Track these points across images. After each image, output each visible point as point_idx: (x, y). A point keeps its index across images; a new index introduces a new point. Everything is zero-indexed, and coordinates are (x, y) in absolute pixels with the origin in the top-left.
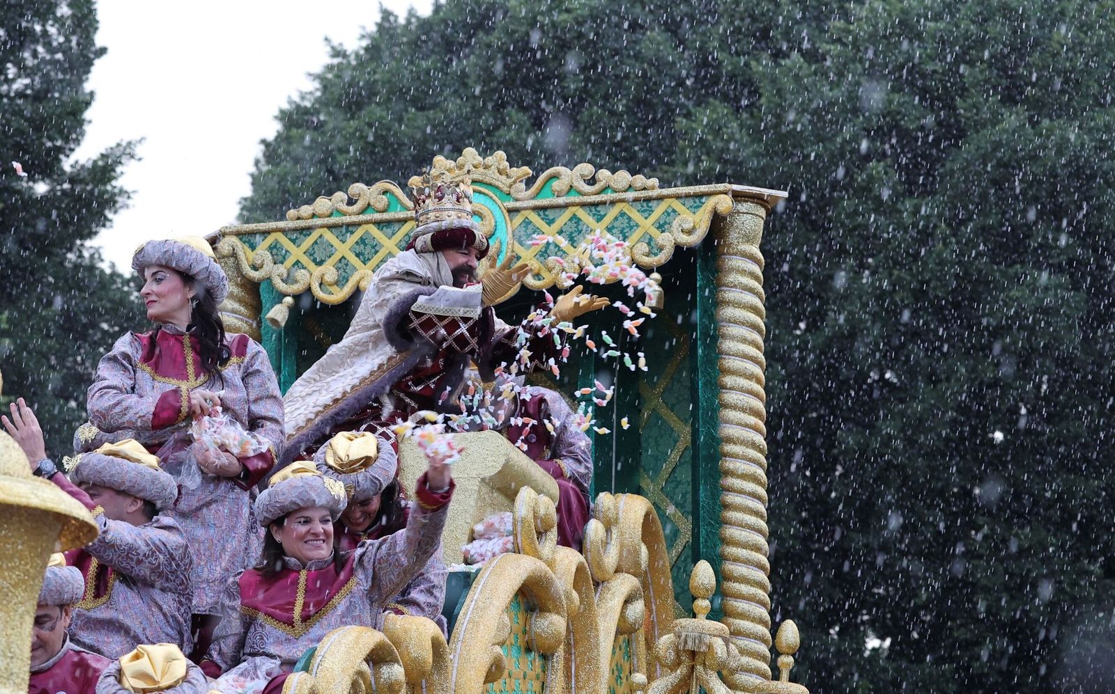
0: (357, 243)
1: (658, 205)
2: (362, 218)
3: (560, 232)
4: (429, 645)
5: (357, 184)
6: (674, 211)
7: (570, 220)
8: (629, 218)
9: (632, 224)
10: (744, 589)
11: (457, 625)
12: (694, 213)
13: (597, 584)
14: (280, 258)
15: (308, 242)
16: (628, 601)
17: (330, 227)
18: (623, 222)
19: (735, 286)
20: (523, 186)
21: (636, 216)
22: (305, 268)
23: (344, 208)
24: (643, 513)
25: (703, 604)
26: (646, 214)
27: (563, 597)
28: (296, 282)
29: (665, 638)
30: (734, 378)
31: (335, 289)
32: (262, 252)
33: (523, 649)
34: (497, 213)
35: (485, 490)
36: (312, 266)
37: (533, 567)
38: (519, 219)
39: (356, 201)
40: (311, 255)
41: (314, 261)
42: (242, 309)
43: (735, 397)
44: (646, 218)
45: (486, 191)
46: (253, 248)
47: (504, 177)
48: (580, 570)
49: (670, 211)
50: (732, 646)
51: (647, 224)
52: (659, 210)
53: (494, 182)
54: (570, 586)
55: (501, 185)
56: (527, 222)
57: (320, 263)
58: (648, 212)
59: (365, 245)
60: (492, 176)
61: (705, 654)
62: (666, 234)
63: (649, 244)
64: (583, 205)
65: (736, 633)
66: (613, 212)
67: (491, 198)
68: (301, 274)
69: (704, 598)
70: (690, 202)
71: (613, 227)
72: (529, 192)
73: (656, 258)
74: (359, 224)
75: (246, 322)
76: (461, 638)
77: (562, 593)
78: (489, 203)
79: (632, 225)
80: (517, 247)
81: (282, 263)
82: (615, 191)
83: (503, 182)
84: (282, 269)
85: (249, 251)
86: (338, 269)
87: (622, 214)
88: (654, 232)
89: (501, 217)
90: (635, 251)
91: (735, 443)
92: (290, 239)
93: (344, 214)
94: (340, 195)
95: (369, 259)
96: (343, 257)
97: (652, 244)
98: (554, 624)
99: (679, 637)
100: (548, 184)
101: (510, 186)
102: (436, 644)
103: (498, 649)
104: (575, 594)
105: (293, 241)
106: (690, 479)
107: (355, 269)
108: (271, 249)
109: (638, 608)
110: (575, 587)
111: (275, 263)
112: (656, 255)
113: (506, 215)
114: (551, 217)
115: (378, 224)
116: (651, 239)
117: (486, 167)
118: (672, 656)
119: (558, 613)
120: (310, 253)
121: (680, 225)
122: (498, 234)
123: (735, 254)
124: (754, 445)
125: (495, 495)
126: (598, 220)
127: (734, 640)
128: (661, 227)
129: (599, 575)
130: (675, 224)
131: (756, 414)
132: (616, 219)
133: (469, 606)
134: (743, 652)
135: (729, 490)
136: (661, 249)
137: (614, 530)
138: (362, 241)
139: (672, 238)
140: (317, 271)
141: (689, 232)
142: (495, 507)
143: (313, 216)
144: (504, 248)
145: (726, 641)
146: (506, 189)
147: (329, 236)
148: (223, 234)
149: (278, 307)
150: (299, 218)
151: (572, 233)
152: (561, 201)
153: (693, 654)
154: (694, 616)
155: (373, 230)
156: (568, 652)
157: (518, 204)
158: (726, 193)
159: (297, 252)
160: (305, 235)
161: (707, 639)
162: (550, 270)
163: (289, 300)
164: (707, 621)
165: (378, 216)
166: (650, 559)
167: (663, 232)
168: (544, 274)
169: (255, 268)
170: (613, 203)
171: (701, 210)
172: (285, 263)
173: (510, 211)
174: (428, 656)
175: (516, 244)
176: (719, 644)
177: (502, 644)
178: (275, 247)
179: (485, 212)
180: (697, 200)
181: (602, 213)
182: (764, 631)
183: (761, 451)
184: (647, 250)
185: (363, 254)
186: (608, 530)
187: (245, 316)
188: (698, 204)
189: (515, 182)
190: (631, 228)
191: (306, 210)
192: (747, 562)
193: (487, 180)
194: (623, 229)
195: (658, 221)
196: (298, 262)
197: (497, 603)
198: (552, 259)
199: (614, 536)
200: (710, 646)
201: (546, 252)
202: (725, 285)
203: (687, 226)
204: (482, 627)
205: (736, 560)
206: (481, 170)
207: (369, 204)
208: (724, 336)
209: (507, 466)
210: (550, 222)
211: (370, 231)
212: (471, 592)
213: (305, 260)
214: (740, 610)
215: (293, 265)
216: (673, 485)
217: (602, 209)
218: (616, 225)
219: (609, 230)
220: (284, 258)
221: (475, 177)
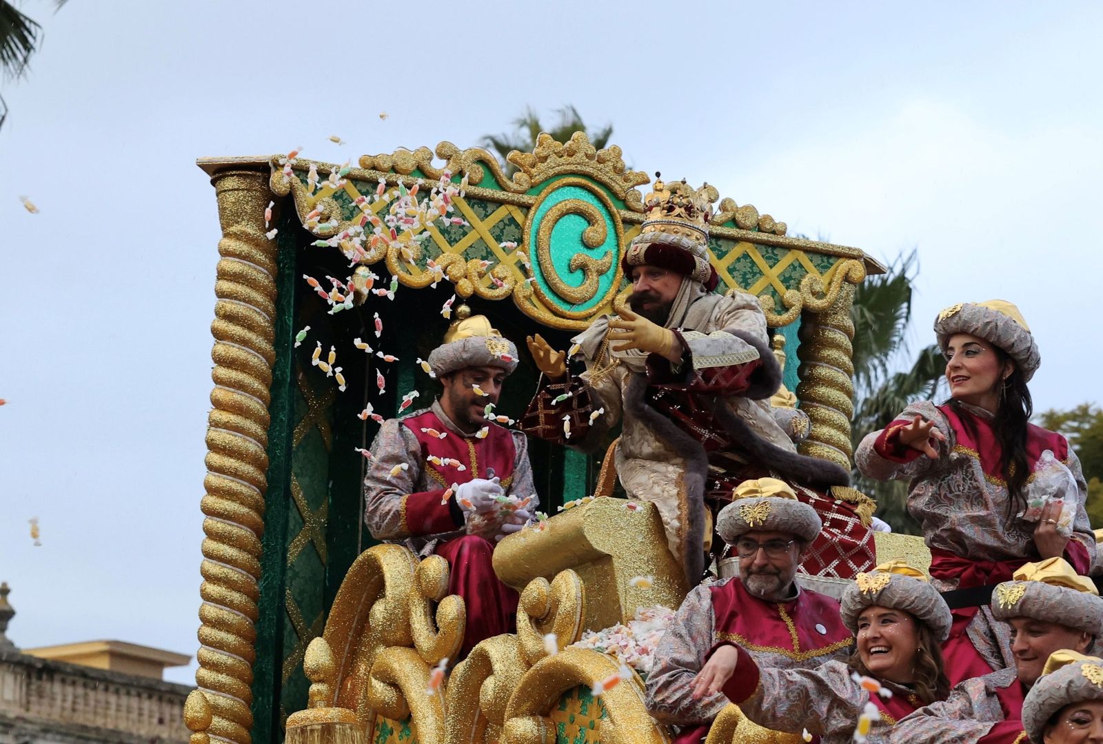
1: (785, 255)
6: (801, 266)
8: (753, 263)
9: (755, 269)
12: (821, 273)
14: (347, 213)
15: (382, 200)
18: (743, 266)
21: (760, 261)
23: (431, 168)
26: (771, 262)
28: (370, 248)
31: (414, 269)
32: (325, 199)
34: (607, 220)
36: (386, 232)
41: (390, 226)
44: (771, 267)
45: (597, 188)
47: (620, 179)
49: (796, 264)
51: (771, 274)
52: (786, 260)
53: (609, 181)
55: (617, 188)
58: (773, 261)
63: (773, 296)
66: (737, 251)
70: (818, 259)
71: (735, 270)
73: (779, 318)
82: (740, 227)
83: (619, 184)
87: (746, 256)
88: (781, 287)
92: (360, 191)
93: (430, 176)
95: (456, 241)
96: (425, 230)
97: (776, 297)
101: (628, 192)
105: (364, 195)
107: (440, 249)
108: (336, 196)
112: (780, 314)
113: (621, 225)
115: (469, 198)
116: (774, 293)
117: (599, 160)
121: (809, 286)
126: (720, 257)
128: (788, 283)
130: (805, 281)
132: (738, 260)
136: (787, 307)
139: (799, 298)
141: (821, 296)
143: (391, 169)
157: (636, 216)
167: (788, 288)
170: (735, 240)
173: (625, 221)
178: (341, 196)
179: (598, 215)
180: (825, 259)
181: (724, 249)
185: (449, 233)
188: (825, 264)
189: (632, 187)
190: (754, 274)
194: (745, 274)
195: (782, 274)
203: (817, 288)
217: (724, 245)
218: (738, 266)
219: (730, 271)
220: (352, 213)
221: (588, 170)
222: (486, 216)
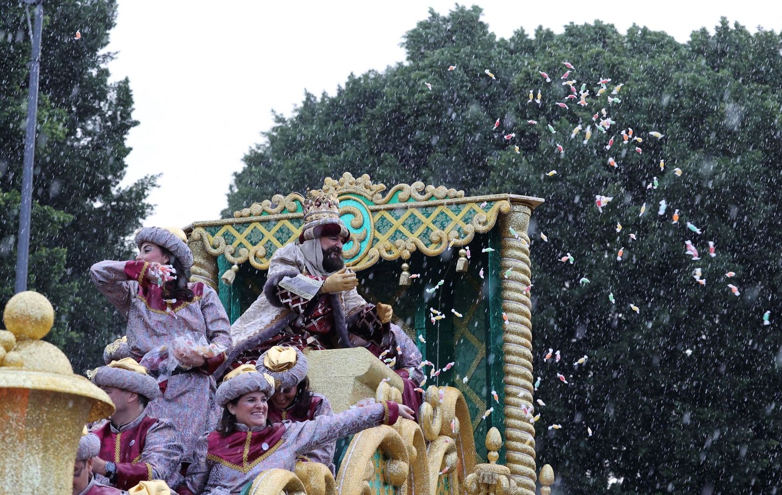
0: (277, 231)
1: (464, 207)
2: (280, 216)
3: (404, 224)
4: (323, 480)
5: (278, 195)
6: (474, 211)
7: (410, 216)
8: (446, 215)
10: (519, 445)
11: (340, 468)
12: (486, 212)
13: (428, 443)
14: (230, 241)
15: (247, 231)
16: (446, 454)
17: (261, 222)
18: (442, 218)
19: (512, 257)
20: (380, 196)
21: (450, 213)
22: (245, 247)
23: (269, 209)
24: (456, 398)
25: (494, 454)
26: (457, 213)
27: (407, 451)
28: (240, 256)
29: (470, 476)
30: (512, 314)
31: (264, 260)
32: (219, 237)
33: (382, 484)
34: (365, 213)
35: (358, 384)
36: (249, 246)
37: (388, 432)
38: (378, 216)
39: (276, 206)
40: (249, 239)
41: (251, 242)
42: (207, 273)
43: (513, 326)
44: (457, 215)
45: (357, 199)
46: (213, 235)
47: (368, 190)
48: (417, 433)
49: (472, 210)
50: (512, 481)
51: (457, 219)
52: (465, 210)
53: (362, 193)
54: (411, 444)
55: (366, 195)
56: (383, 219)
57: (254, 244)
58: (458, 211)
59: (283, 233)
60: (360, 189)
61: (495, 486)
62: (469, 225)
63: (459, 231)
64: (417, 207)
65: (514, 473)
66: (437, 211)
67: (360, 203)
68: (242, 251)
69: (494, 451)
70: (484, 205)
71: (436, 221)
72: (384, 200)
73: (463, 240)
74: (278, 220)
75: (209, 281)
76: (343, 476)
77: (406, 447)
78: (359, 206)
79: (448, 220)
80: (377, 234)
81: (231, 244)
82: (437, 199)
83: (368, 193)
84: (231, 248)
85: (210, 237)
86: (266, 248)
87: (442, 213)
88: (461, 224)
89: (367, 215)
90: (450, 236)
91: (513, 355)
92: (236, 229)
93: (269, 213)
94: (266, 202)
96: (269, 240)
97: (461, 231)
98: (401, 467)
99: (479, 475)
100: (396, 195)
101: (372, 196)
102: (327, 480)
103: (366, 483)
104: (414, 449)
105: (238, 231)
106: (485, 377)
107: (276, 248)
108: (224, 235)
109: (453, 457)
110: (414, 445)
111: (227, 244)
112: (463, 238)
113: (370, 213)
114: (398, 215)
115: (291, 220)
116: (460, 228)
117: (357, 184)
118: (475, 487)
119: (403, 460)
120: (248, 238)
121: (478, 220)
122: (365, 225)
123: (511, 237)
124: (524, 356)
125: (364, 387)
126: (427, 217)
127: (513, 477)
128: (466, 221)
129: (429, 438)
130: (475, 219)
131: (526, 336)
132: (438, 216)
133: (348, 456)
134: (519, 484)
135: (510, 384)
136: (466, 235)
137: (438, 409)
138: (281, 230)
139: (473, 228)
140: (253, 249)
141: (485, 224)
142: (364, 395)
143: (251, 215)
144: (369, 235)
145: (509, 478)
146: (369, 197)
147: (261, 227)
148: (195, 226)
149: (228, 271)
150: (241, 216)
151: (411, 225)
152: (404, 204)
153: (488, 486)
154: (489, 462)
155: (288, 224)
156: (410, 485)
157: (377, 207)
158: (506, 200)
159: (240, 238)
160: (245, 227)
161: (497, 477)
162: (397, 248)
163: (235, 267)
164: (497, 465)
165: (291, 215)
166: (460, 426)
167: (467, 224)
168: (394, 250)
169: (214, 247)
170: (436, 206)
171: (491, 209)
172: (233, 244)
173: (373, 211)
174: (323, 487)
175: (376, 231)
176: (504, 480)
177: (368, 480)
178: (227, 234)
179: (357, 212)
180: (488, 204)
181: (429, 212)
182: (532, 471)
183: (529, 359)
184: (457, 235)
185: (281, 239)
186: (434, 409)
187: (209, 277)
188: (489, 206)
189: (375, 193)
190: (448, 221)
191: (246, 211)
192: (521, 429)
193: (358, 192)
194: (443, 222)
195: (464, 217)
196: (241, 244)
197: (365, 455)
198: (399, 242)
199: (438, 413)
200: (498, 481)
201: (395, 236)
202: (506, 257)
203: (482, 220)
204: (356, 469)
205: (514, 427)
206: (354, 186)
207: (285, 208)
208: (506, 289)
209: (371, 369)
210: (397, 218)
211: (286, 224)
212: (349, 448)
213: (245, 242)
214: (516, 458)
215: (238, 246)
216: (474, 381)
217: (429, 209)
218: (438, 219)
219: (434, 223)
220: (232, 241)
221: (351, 190)
222: (300, 226)
